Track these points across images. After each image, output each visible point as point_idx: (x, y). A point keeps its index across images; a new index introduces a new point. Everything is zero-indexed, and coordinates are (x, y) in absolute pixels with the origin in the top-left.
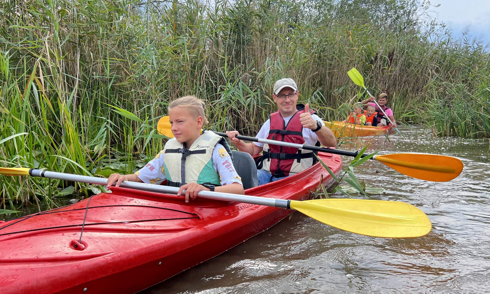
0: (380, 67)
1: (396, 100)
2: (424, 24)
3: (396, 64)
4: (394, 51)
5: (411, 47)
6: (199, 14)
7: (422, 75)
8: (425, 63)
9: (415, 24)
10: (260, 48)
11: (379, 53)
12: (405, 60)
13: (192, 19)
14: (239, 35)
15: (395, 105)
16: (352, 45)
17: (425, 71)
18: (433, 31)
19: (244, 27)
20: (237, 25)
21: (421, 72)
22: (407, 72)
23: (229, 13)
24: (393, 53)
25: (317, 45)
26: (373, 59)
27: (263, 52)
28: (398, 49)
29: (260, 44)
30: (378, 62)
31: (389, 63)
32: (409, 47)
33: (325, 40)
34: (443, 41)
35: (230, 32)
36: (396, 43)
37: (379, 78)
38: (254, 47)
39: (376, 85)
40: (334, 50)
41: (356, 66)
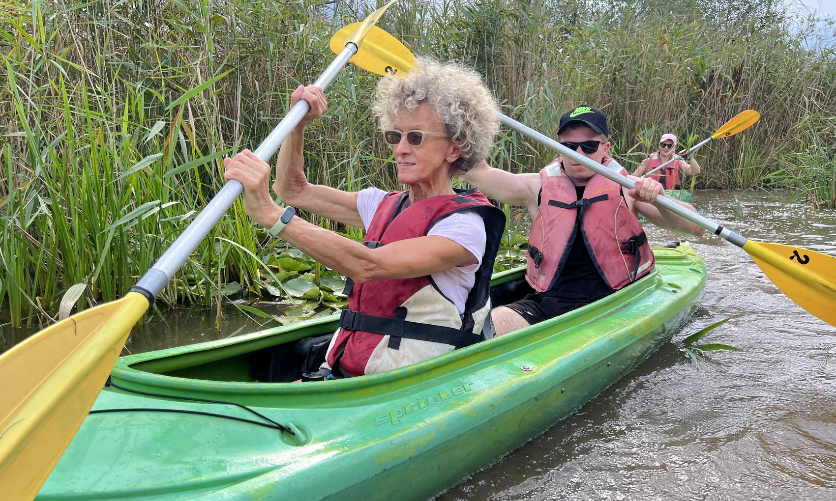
0: (717, 93)
1: (746, 147)
2: (796, 20)
3: (747, 88)
4: (742, 66)
5: (772, 59)
6: (418, 16)
7: (791, 106)
8: (798, 86)
9: (780, 20)
10: (515, 67)
11: (716, 70)
12: (762, 81)
13: (407, 24)
14: (482, 48)
15: (744, 155)
16: (669, 57)
17: (799, 98)
18: (813, 31)
19: (490, 34)
20: (479, 32)
21: (791, 101)
22: (766, 101)
23: (465, 13)
24: (741, 70)
25: (609, 60)
26: (705, 80)
27: (521, 73)
28: (750, 63)
29: (516, 61)
30: (714, 86)
31: (734, 86)
32: (769, 59)
33: (623, 51)
34: (829, 47)
35: (468, 43)
36: (745, 53)
37: (716, 112)
38: (505, 66)
39: (711, 123)
40: (636, 67)
41: (676, 93)
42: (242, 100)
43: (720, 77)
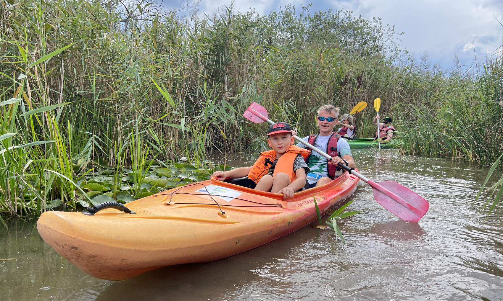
0: (349, 89)
1: (365, 120)
2: (388, 50)
3: (365, 86)
4: (362, 74)
5: (377, 71)
6: (179, 34)
7: (387, 98)
8: (391, 86)
9: (381, 49)
10: (237, 68)
11: (349, 75)
12: (372, 83)
13: (172, 38)
14: (218, 55)
15: (364, 124)
16: (324, 67)
17: (391, 93)
18: (397, 56)
19: (223, 47)
20: (216, 45)
21: (388, 94)
22: (375, 94)
23: (208, 34)
24: (361, 76)
25: (290, 67)
26: (342, 81)
27: (241, 72)
28: (366, 72)
29: (238, 64)
30: (347, 84)
31: (358, 85)
32: (376, 70)
33: (298, 62)
34: (406, 66)
35: (210, 52)
36: (364, 67)
37: (349, 99)
38: (232, 67)
39: (346, 105)
40: (306, 72)
41: (327, 88)
42: (64, 79)
43: (351, 79)
